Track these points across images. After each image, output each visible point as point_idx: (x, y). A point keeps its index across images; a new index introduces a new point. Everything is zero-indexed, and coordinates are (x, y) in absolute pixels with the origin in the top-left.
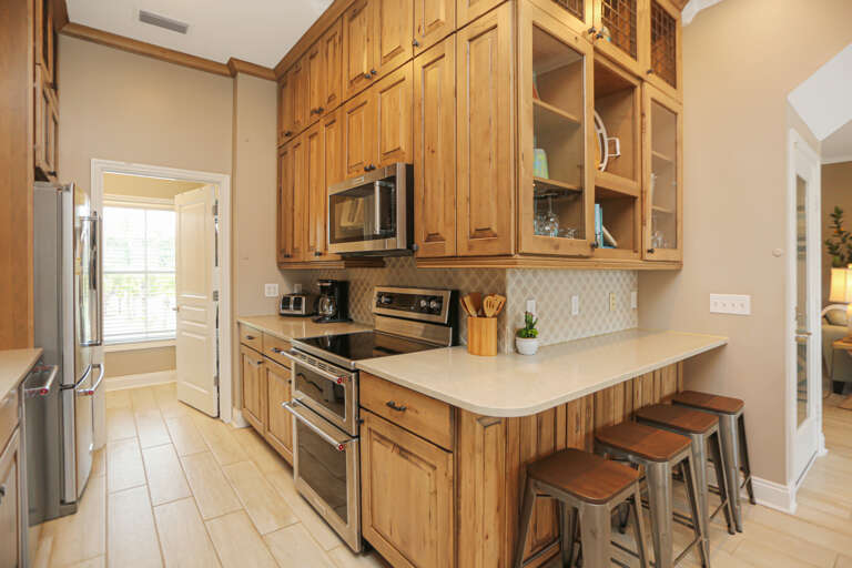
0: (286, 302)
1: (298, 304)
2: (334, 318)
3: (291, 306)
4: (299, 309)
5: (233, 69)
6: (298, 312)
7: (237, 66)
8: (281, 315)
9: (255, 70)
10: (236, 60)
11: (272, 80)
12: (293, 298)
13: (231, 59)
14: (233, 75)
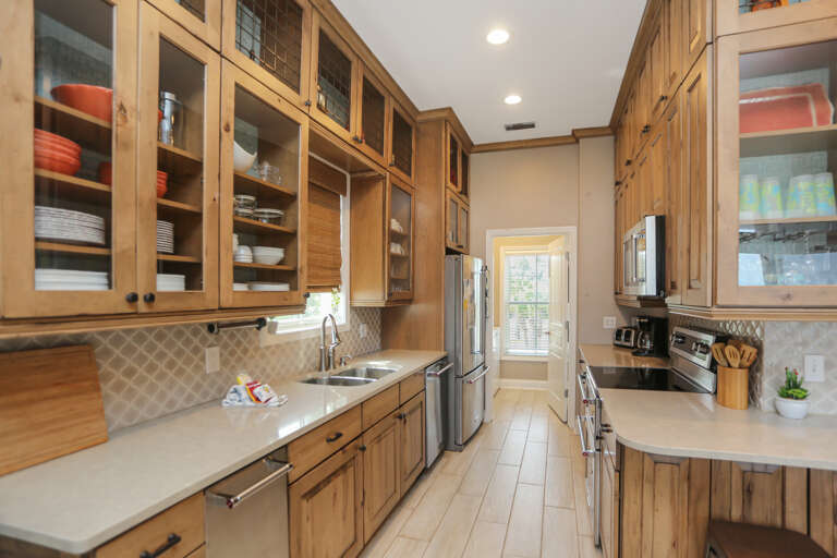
0: (618, 333)
1: (628, 335)
2: (651, 353)
3: (623, 337)
4: (629, 341)
5: (576, 137)
6: (627, 344)
7: (578, 135)
8: (617, 345)
9: (594, 132)
10: (578, 130)
11: (609, 135)
12: (624, 330)
13: (573, 131)
14: (577, 142)
